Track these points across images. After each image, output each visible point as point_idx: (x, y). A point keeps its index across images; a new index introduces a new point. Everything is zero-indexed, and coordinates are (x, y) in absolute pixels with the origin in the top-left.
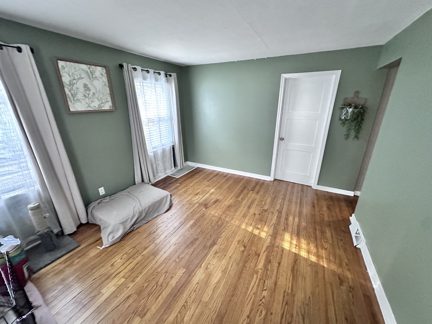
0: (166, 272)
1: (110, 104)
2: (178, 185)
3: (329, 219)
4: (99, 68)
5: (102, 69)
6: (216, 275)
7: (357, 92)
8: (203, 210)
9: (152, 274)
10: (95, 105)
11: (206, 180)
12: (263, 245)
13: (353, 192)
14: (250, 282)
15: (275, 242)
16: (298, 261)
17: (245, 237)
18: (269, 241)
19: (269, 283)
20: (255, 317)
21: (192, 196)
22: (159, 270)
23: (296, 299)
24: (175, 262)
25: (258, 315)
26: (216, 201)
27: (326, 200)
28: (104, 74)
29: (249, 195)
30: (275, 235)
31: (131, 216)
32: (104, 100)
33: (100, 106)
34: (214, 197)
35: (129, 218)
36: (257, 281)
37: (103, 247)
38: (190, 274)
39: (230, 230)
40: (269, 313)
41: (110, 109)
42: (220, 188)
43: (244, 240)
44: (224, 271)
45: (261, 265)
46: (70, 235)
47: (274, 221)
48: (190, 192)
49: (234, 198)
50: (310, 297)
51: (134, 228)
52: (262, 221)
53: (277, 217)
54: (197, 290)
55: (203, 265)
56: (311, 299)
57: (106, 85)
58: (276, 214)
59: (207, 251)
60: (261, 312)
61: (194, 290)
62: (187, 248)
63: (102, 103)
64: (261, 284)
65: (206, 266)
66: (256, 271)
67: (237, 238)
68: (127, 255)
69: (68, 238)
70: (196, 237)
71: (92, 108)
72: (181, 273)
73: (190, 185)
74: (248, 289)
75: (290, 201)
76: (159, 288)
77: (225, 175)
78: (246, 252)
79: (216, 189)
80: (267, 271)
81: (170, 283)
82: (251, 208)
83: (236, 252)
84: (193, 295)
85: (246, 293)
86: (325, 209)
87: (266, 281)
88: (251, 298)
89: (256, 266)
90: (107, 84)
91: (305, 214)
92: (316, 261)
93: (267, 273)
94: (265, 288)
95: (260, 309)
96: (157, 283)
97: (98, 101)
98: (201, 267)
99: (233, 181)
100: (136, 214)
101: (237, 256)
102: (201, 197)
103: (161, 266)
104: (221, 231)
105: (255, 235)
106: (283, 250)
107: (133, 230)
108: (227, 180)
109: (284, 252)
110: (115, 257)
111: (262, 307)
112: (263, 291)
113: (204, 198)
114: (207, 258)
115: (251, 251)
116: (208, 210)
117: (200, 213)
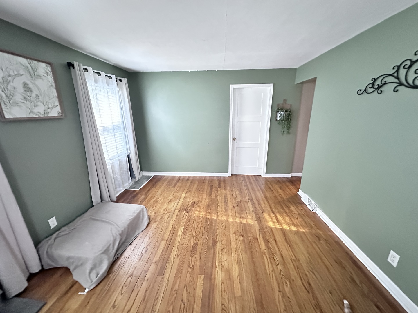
0: (186, 286)
1: (58, 109)
2: (143, 197)
3: (286, 197)
4: (43, 65)
5: (47, 66)
6: (233, 269)
7: (285, 100)
8: (186, 215)
9: (171, 294)
10: (39, 111)
11: (171, 186)
12: (255, 230)
13: (290, 174)
14: (264, 263)
15: (262, 225)
16: (286, 233)
17: (238, 228)
18: (258, 226)
19: (277, 258)
20: (284, 289)
21: (166, 204)
22: (176, 287)
23: (301, 262)
24: (188, 273)
25: (285, 287)
26: (194, 204)
27: (276, 183)
28: (50, 73)
29: (219, 192)
30: (259, 219)
31: (111, 242)
32: (51, 104)
33: (46, 112)
34: (189, 201)
35: (110, 245)
36: (269, 260)
37: (87, 290)
38: (209, 277)
39: (222, 226)
40: (291, 281)
41: (59, 116)
42: (189, 191)
43: (238, 231)
44: (239, 263)
45: (263, 247)
46: (19, 295)
47: (251, 209)
48: (162, 200)
49: (208, 197)
50: (308, 257)
51: (118, 255)
52: (243, 210)
53: (252, 204)
54: (226, 289)
55: (217, 264)
56: (309, 257)
57: (51, 86)
58: (250, 202)
59: (213, 250)
60: (286, 283)
61: (223, 290)
62: (192, 255)
63: (49, 108)
64: (272, 260)
65: (221, 265)
66: (263, 252)
67: (232, 231)
68: (127, 287)
69: (19, 299)
70: (195, 242)
71: (35, 114)
72: (201, 280)
73: (157, 194)
74: (266, 270)
75: (253, 190)
76: (188, 305)
77: (186, 178)
78: (246, 240)
79: (187, 193)
80: (270, 249)
81: (196, 295)
82: (227, 202)
83: (238, 243)
84: (225, 295)
85: (266, 273)
86: (279, 190)
87: (275, 258)
88: (273, 275)
89: (260, 249)
90: (54, 85)
91: (269, 197)
92: (297, 230)
93: (271, 251)
94: (277, 263)
95: (284, 282)
96: (182, 300)
97: (43, 105)
98: (216, 267)
99: (198, 183)
100: (117, 237)
101: (241, 246)
102: (176, 204)
103: (176, 283)
104: (214, 229)
105: (244, 224)
106: (271, 229)
107: (118, 257)
108: (191, 183)
109: (273, 230)
110: (111, 296)
111: (284, 278)
112: (277, 266)
113: (180, 204)
114: (217, 257)
115: (249, 238)
116: (191, 213)
117: (185, 219)
